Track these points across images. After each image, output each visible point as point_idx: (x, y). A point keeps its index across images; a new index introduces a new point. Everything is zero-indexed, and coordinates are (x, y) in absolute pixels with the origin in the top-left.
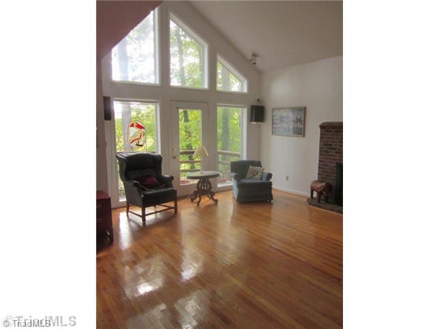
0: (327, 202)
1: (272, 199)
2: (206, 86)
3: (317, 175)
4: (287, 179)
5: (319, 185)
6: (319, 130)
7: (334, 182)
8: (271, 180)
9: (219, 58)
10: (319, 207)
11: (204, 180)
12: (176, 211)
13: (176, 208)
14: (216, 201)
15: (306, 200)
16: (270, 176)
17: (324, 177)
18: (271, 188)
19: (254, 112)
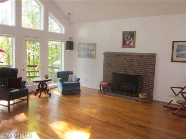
0: (108, 92)
1: (80, 92)
2: (42, 29)
3: (102, 78)
4: (86, 80)
5: (104, 84)
6: (103, 55)
7: (111, 81)
8: (79, 82)
9: (50, 14)
10: (105, 94)
11: (43, 83)
12: (28, 102)
13: (27, 100)
14: (50, 94)
15: (97, 91)
16: (79, 79)
17: (106, 79)
18: (80, 86)
19: (68, 45)
